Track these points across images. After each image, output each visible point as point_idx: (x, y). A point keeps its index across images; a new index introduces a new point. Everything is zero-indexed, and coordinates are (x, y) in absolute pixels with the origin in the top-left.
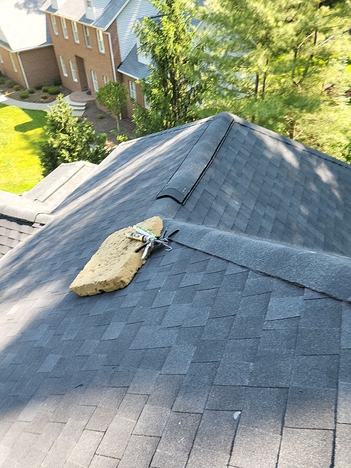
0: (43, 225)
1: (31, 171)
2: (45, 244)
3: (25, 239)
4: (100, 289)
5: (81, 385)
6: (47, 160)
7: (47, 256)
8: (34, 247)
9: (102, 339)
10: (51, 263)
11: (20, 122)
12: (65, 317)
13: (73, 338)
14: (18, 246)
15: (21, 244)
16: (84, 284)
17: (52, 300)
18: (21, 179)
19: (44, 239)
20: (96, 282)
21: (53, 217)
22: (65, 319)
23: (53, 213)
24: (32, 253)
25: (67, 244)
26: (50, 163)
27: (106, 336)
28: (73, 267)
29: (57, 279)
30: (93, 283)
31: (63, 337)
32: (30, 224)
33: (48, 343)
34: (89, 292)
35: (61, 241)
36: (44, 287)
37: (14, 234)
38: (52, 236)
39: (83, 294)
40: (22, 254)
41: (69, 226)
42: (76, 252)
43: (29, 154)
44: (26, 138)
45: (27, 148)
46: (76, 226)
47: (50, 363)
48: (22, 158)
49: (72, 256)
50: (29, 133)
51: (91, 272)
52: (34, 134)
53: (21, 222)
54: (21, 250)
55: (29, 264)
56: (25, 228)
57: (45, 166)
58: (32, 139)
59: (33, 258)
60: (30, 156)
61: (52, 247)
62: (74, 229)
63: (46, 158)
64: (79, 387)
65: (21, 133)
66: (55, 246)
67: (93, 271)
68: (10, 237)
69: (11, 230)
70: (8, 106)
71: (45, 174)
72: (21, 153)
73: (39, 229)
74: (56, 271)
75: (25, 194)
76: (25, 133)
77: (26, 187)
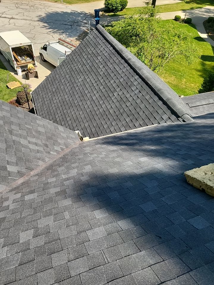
0: (184, 121)
1: (193, 85)
2: (179, 134)
3: (169, 123)
4: (204, 188)
5: (160, 238)
6: (208, 84)
7: (177, 142)
8: (172, 131)
9: (188, 221)
10: (178, 148)
11: (206, 54)
12: (170, 187)
13: (169, 204)
14: (163, 124)
15: (165, 124)
16: (195, 177)
17: (168, 170)
18: (184, 87)
19: (180, 130)
20: (204, 182)
21: (193, 121)
22: (170, 188)
23: (194, 118)
24: (170, 134)
25: (194, 143)
26: (208, 87)
27: (191, 221)
28: (191, 160)
29: (177, 161)
30: (202, 182)
31: (163, 198)
32: (178, 116)
33: (153, 194)
34: (195, 184)
35: (191, 138)
36: (167, 159)
37: (165, 117)
38: (187, 132)
39: (190, 182)
40: (163, 130)
41: (200, 133)
42: (198, 153)
43: (198, 75)
44: (203, 65)
45: (199, 71)
46: (205, 136)
47: (148, 207)
48: (193, 75)
49: (193, 153)
50: (207, 63)
51: (204, 174)
52: (209, 65)
53: (174, 112)
54: (164, 128)
55: (165, 139)
56: (173, 117)
57: (203, 87)
58: (206, 67)
59: (169, 137)
60: (198, 76)
61: (183, 138)
62: (204, 137)
63: (208, 83)
64: (159, 238)
65: (202, 60)
66: (185, 139)
67: (206, 174)
68: (162, 117)
69: (166, 113)
70: (205, 41)
71: (200, 92)
72: (194, 72)
73: (181, 123)
74: (179, 155)
75: (182, 96)
76: (204, 62)
77: (184, 93)
